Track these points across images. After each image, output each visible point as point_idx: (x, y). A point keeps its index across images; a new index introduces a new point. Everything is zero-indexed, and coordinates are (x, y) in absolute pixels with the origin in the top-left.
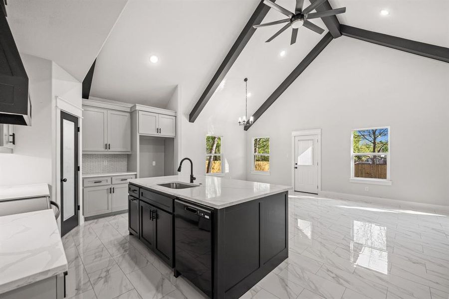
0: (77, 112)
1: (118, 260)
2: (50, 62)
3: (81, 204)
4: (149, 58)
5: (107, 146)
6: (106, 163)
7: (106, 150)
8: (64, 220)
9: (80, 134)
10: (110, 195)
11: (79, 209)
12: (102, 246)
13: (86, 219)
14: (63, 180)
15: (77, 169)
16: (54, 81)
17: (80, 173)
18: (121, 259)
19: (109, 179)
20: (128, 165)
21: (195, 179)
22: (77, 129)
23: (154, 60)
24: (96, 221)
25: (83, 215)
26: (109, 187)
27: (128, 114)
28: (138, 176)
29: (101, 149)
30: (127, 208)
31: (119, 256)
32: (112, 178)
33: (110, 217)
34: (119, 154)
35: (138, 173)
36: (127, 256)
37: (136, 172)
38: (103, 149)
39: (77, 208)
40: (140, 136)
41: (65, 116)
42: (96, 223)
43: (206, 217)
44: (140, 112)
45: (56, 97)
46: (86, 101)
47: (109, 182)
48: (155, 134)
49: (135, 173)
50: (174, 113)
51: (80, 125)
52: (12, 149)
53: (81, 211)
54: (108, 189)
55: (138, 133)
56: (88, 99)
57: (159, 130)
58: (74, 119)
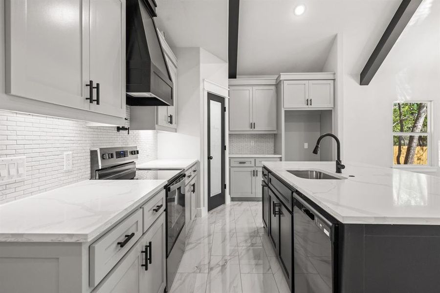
0: (223, 92)
1: (241, 253)
2: (198, 49)
3: (227, 183)
4: (294, 9)
5: (253, 126)
6: (252, 143)
7: (252, 130)
8: (211, 196)
9: (227, 113)
10: (254, 178)
11: (225, 188)
12: (234, 231)
13: (233, 199)
14: (210, 158)
15: (224, 148)
16: (201, 65)
17: (227, 152)
18: (244, 252)
19: (253, 161)
20: (275, 146)
21: (343, 167)
22: (223, 109)
23: (300, 10)
24: (240, 203)
25: (230, 194)
26: (253, 169)
27: (273, 88)
28: (283, 158)
29: (246, 128)
30: (261, 196)
31: (244, 248)
32: (255, 160)
33: (253, 202)
34: (266, 134)
35: (283, 156)
36: (251, 252)
37: (281, 154)
38: (249, 129)
39: (224, 186)
40: (285, 111)
41: (212, 97)
42: (240, 205)
43: (325, 231)
44: (285, 81)
45: (204, 80)
46: (233, 81)
47: (253, 165)
48: (303, 107)
49: (280, 156)
50: (332, 75)
51: (227, 105)
52: (176, 129)
53: (227, 190)
54: (251, 171)
55: (282, 108)
56: (236, 78)
57: (309, 102)
58: (221, 99)
